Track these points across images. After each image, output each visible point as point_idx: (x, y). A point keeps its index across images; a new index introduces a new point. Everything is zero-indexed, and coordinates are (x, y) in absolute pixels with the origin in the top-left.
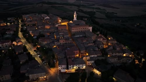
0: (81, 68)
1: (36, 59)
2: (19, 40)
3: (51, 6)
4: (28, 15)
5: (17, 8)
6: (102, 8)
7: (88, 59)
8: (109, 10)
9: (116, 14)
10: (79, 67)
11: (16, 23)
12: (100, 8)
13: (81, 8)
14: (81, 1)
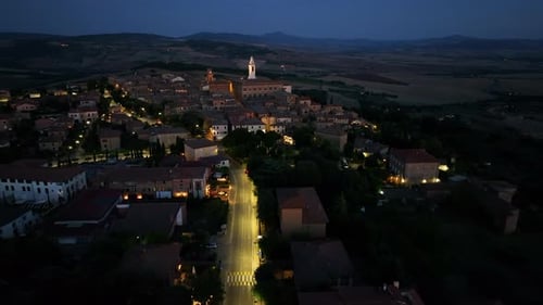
14: (280, 64)
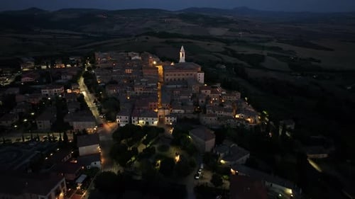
0: (151, 124)
1: (93, 111)
2: (76, 87)
3: (164, 40)
4: (105, 54)
5: (98, 43)
6: (286, 47)
7: (166, 114)
8: (303, 53)
9: (319, 61)
10: (147, 123)
11: (81, 65)
12: (281, 49)
13: (231, 47)
14: (239, 31)
